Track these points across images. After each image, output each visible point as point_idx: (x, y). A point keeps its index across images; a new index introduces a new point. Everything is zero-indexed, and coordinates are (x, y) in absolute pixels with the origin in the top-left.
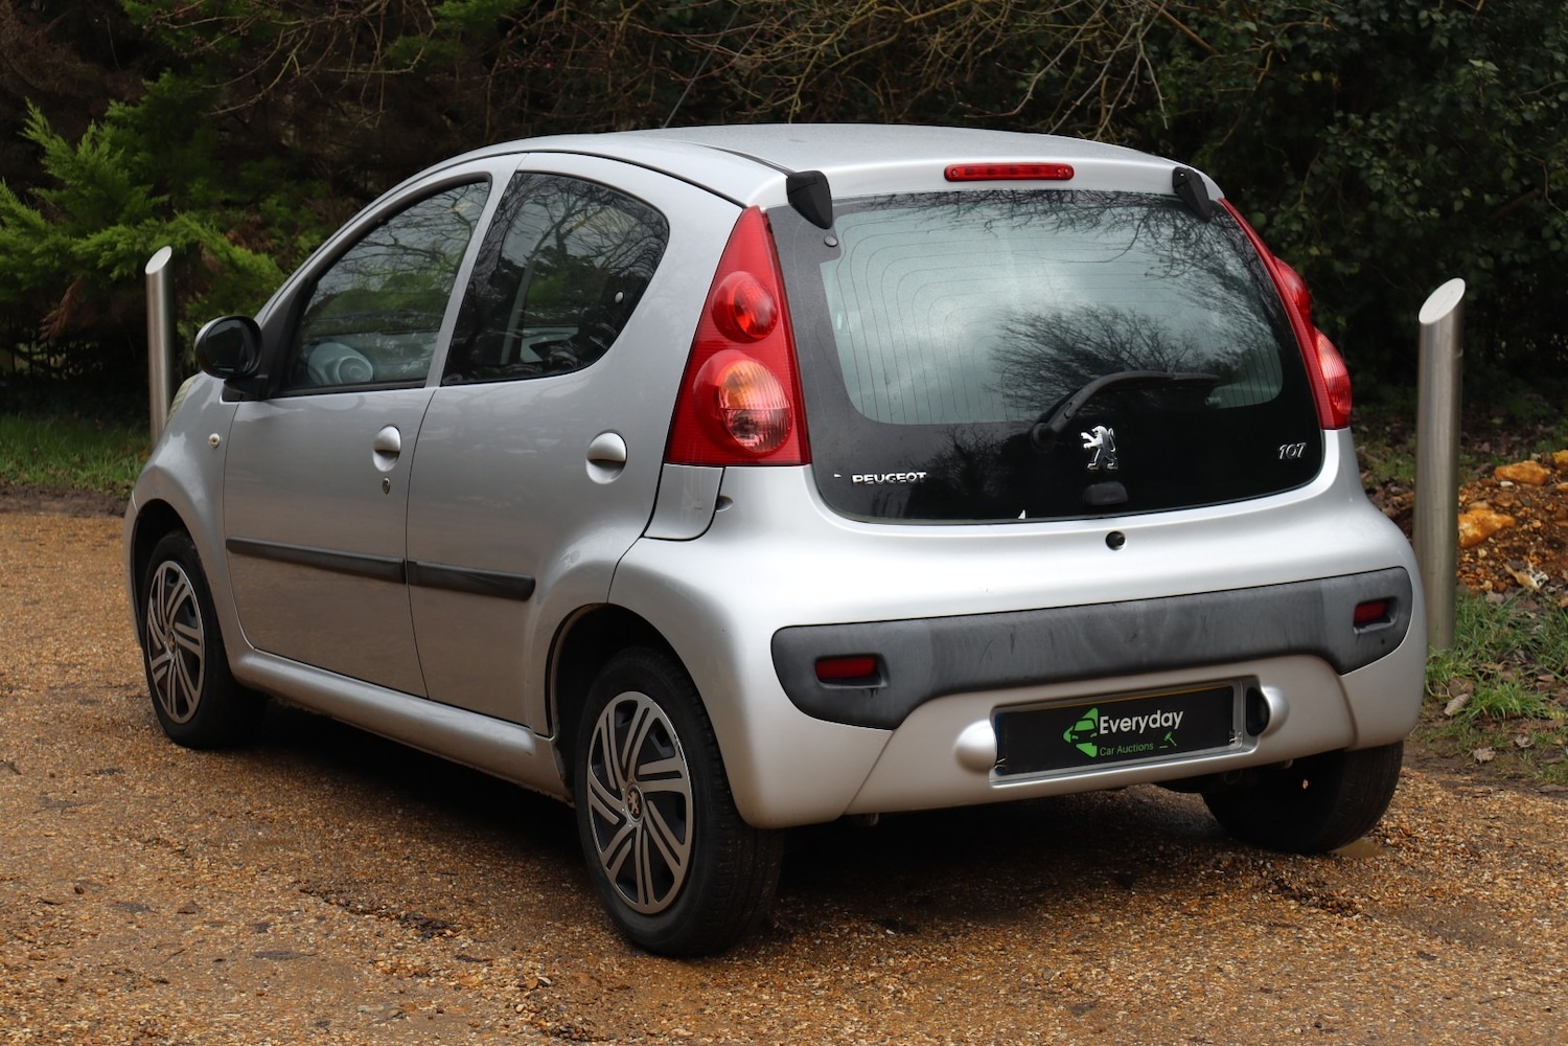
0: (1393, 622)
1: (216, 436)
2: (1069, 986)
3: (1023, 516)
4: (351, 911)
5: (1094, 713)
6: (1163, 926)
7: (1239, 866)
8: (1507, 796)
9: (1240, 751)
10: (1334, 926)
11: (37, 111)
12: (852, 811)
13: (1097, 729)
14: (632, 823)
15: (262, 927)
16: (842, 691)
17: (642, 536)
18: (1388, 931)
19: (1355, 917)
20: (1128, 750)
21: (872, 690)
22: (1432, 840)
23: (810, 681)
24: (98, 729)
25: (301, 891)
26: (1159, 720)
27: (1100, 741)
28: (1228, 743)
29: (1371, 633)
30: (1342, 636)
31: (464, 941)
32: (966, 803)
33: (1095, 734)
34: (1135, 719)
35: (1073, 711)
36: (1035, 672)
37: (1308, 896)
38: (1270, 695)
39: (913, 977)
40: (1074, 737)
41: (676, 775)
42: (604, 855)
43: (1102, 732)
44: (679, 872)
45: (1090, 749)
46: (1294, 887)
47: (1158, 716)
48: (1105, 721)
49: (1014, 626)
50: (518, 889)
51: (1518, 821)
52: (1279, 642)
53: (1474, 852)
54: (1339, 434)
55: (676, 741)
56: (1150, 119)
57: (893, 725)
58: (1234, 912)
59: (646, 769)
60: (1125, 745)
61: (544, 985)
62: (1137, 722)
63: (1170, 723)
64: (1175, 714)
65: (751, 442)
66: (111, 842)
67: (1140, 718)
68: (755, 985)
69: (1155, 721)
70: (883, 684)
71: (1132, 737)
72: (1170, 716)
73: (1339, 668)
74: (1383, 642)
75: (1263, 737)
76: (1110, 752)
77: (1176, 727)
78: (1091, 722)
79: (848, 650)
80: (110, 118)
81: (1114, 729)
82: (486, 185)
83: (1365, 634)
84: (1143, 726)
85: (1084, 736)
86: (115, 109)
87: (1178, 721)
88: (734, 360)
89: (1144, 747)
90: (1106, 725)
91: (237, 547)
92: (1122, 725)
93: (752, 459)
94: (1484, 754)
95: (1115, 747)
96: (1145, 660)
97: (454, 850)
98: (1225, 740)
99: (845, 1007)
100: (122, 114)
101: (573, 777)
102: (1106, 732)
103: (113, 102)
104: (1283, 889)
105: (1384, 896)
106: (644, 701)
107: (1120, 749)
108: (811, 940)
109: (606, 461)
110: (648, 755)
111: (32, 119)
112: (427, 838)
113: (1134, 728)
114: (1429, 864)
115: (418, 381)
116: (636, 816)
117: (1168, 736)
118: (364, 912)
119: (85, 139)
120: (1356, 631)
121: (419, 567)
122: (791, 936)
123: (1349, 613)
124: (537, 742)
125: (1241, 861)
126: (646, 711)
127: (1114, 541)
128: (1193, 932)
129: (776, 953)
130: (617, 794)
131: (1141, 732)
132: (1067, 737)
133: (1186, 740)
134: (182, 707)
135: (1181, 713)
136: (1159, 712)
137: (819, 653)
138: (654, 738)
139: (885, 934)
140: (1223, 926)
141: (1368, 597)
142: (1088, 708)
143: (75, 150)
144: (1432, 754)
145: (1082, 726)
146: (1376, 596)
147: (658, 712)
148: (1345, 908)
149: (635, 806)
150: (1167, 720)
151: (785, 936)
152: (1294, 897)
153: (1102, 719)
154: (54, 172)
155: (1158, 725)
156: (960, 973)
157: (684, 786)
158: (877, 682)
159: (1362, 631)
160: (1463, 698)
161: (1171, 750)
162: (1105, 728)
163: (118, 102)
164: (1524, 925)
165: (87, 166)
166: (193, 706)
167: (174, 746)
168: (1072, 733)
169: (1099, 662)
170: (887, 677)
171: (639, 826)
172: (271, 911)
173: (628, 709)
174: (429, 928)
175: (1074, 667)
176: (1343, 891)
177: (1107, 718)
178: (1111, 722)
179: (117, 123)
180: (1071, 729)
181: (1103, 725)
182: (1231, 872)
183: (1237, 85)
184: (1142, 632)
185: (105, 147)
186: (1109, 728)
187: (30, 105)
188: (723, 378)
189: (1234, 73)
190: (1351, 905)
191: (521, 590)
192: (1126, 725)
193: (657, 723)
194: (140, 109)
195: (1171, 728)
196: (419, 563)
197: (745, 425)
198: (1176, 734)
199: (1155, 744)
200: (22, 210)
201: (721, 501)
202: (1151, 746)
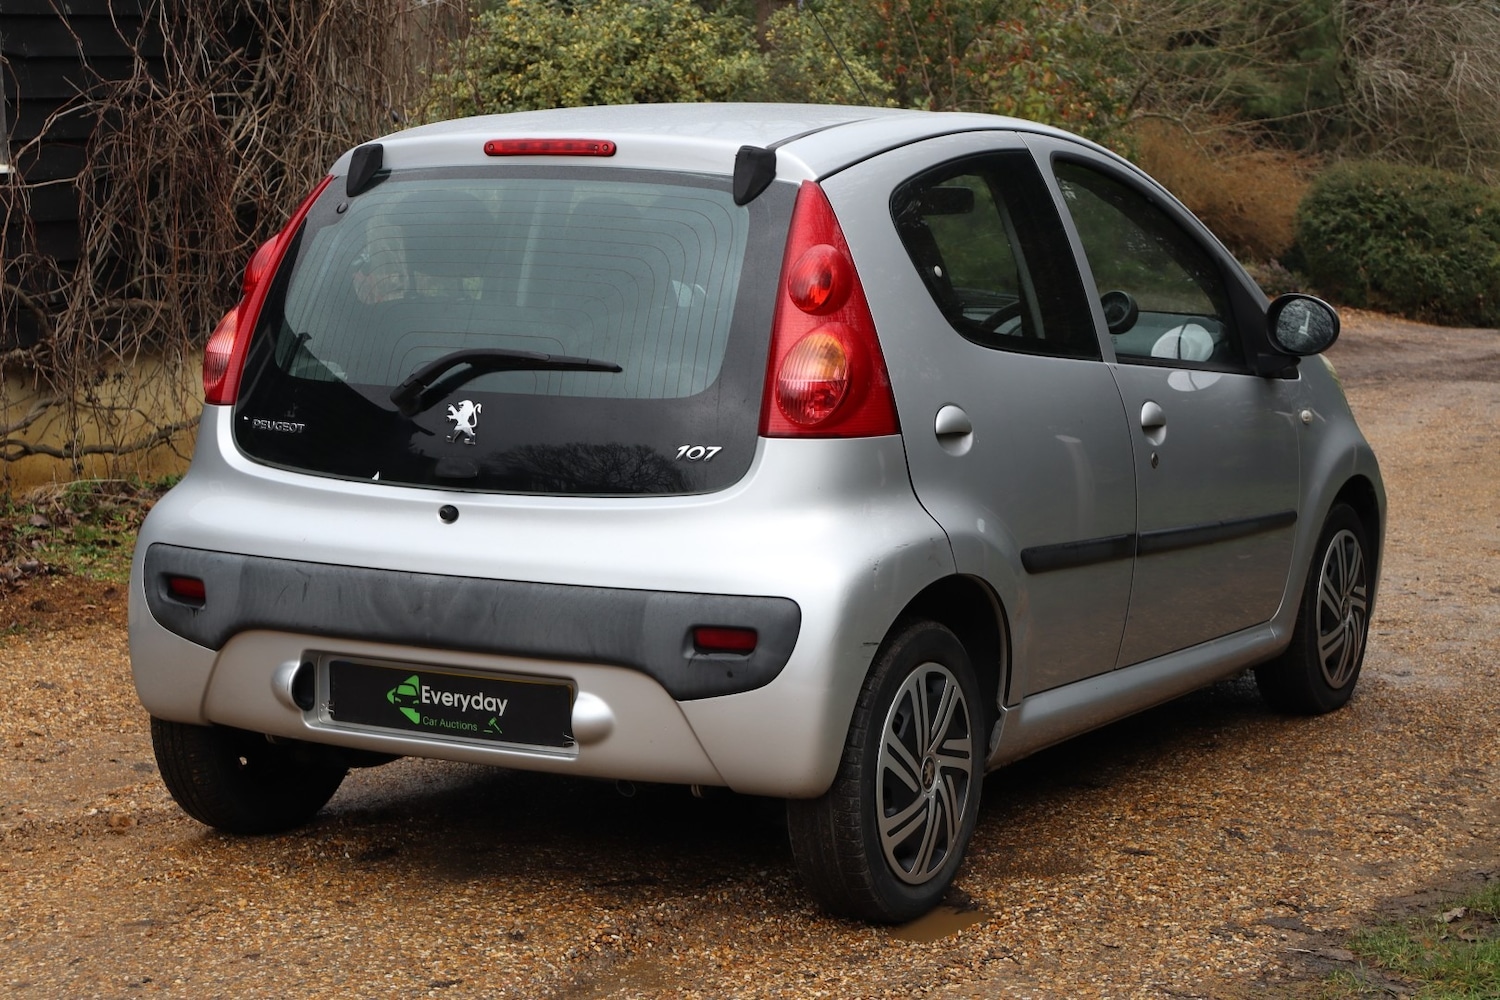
0: (749, 655)
3: (376, 477)
5: (414, 680)
13: (419, 697)
20: (450, 725)
21: (194, 610)
26: (482, 702)
29: (709, 661)
30: (669, 658)
33: (417, 702)
34: (456, 696)
35: (397, 674)
36: (321, 622)
38: (582, 702)
40: (397, 699)
43: (424, 701)
45: (414, 716)
47: (480, 699)
48: (426, 691)
49: (310, 576)
57: (219, 644)
60: (447, 719)
62: (459, 699)
63: (494, 708)
64: (499, 701)
67: (462, 696)
69: (477, 703)
70: (203, 608)
71: (454, 712)
72: (494, 701)
73: (674, 693)
75: (580, 745)
76: (432, 722)
77: (501, 714)
78: (413, 688)
79: (183, 571)
81: (436, 701)
84: (465, 704)
85: (407, 701)
87: (502, 709)
89: (467, 726)
90: (428, 695)
92: (444, 699)
95: (437, 719)
96: (428, 635)
102: (428, 702)
107: (442, 723)
113: (456, 705)
117: (492, 721)
120: (690, 654)
123: (681, 634)
127: (450, 514)
131: (464, 710)
132: (390, 697)
133: (512, 729)
135: (505, 702)
136: (481, 694)
137: (164, 570)
142: (411, 674)
145: (404, 690)
146: (722, 622)
150: (489, 704)
153: (424, 688)
155: (481, 707)
158: (202, 604)
159: (700, 657)
161: (495, 737)
162: (427, 698)
168: (396, 695)
169: (383, 627)
170: (207, 601)
177: (428, 688)
178: (433, 693)
180: (394, 690)
181: (424, 694)
184: (427, 606)
186: (430, 698)
192: (448, 699)
195: (494, 715)
199: (478, 725)
202: (475, 727)
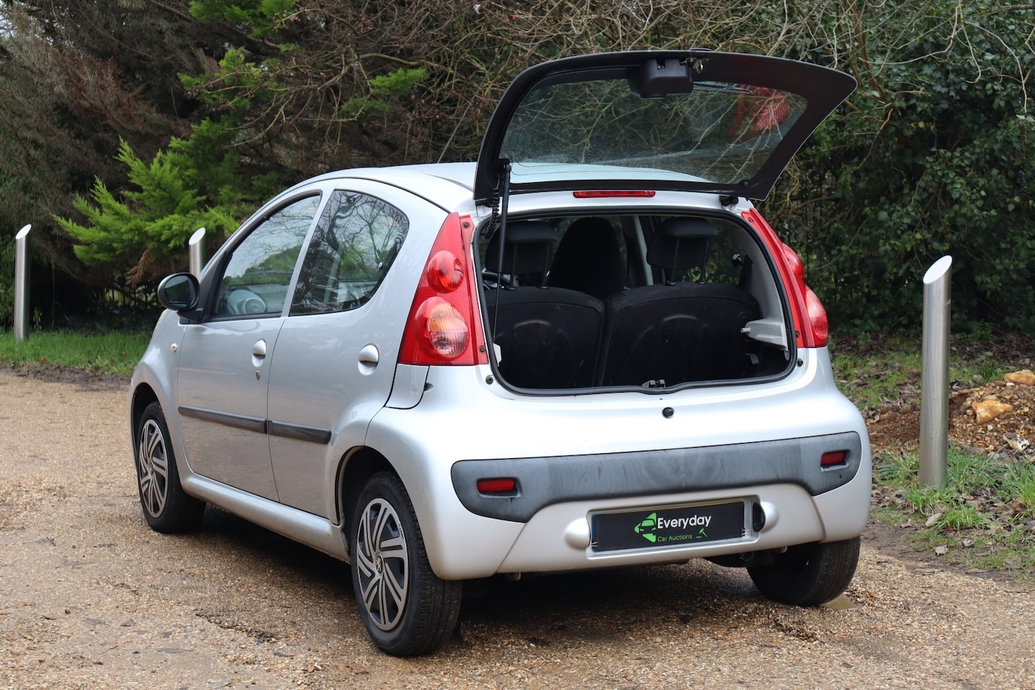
0: (847, 465)
1: (175, 345)
2: (625, 677)
4: (221, 627)
5: (653, 516)
6: (697, 645)
7: (758, 611)
8: (942, 575)
9: (748, 541)
10: (800, 647)
11: (126, 144)
12: (502, 570)
13: (656, 525)
14: (378, 576)
15: (167, 635)
16: (493, 499)
17: (385, 406)
18: (832, 650)
19: (815, 643)
20: (676, 538)
21: (512, 499)
22: (885, 600)
23: (473, 492)
24: (110, 521)
25: (197, 615)
26: (696, 521)
27: (657, 533)
28: (741, 536)
29: (832, 471)
30: (813, 474)
31: (281, 645)
32: (572, 568)
33: (655, 529)
34: (680, 520)
35: (642, 515)
36: (613, 490)
37: (790, 630)
38: (768, 509)
39: (535, 670)
40: (641, 530)
41: (399, 547)
42: (365, 595)
43: (659, 527)
44: (401, 605)
45: (651, 537)
46: (783, 624)
47: (695, 519)
48: (661, 521)
49: (601, 463)
50: (324, 616)
51: (943, 590)
52: (771, 475)
53: (907, 607)
54: (818, 352)
55: (400, 527)
56: (814, 151)
57: (525, 520)
58: (744, 637)
59: (385, 544)
60: (674, 535)
61: (318, 670)
62: (682, 522)
63: (703, 523)
64: (706, 518)
65: (446, 351)
66: (95, 585)
67: (683, 520)
68: (442, 673)
69: (693, 521)
70: (519, 495)
71: (679, 530)
72: (703, 518)
73: (812, 493)
74: (841, 477)
75: (763, 532)
76: (664, 539)
77: (707, 526)
78: (652, 521)
79: (497, 475)
80: (171, 148)
81: (667, 526)
82: (318, 197)
83: (829, 472)
84: (685, 524)
85: (648, 530)
86: (175, 142)
87: (708, 522)
88: (438, 303)
89: (686, 537)
90: (662, 523)
91: (184, 412)
92: (672, 523)
93: (446, 362)
94: (940, 550)
95: (667, 537)
96: (684, 484)
97: (296, 594)
98: (739, 533)
99: (489, 686)
100: (179, 145)
101: (351, 551)
102: (662, 527)
103: (173, 138)
104: (778, 626)
105: (839, 630)
106: (384, 503)
107: (671, 538)
108: (483, 647)
109: (368, 362)
110: (386, 536)
111: (123, 149)
112: (282, 587)
113: (679, 525)
114: (878, 614)
115: (277, 314)
116: (380, 572)
117: (702, 531)
118: (228, 627)
119: (156, 160)
120: (822, 470)
121: (273, 424)
122: (472, 645)
123: (818, 459)
124: (332, 527)
125: (760, 609)
126: (386, 509)
127: (668, 413)
128: (713, 649)
129: (461, 655)
130: (370, 559)
131: (684, 528)
132: (637, 529)
133: (713, 533)
134: (156, 508)
135: (710, 517)
136: (696, 516)
137: (479, 477)
138: (389, 526)
139: (529, 646)
140: (733, 646)
141: (831, 449)
142: (650, 513)
143: (149, 168)
144: (911, 549)
145: (646, 523)
146: (836, 449)
147: (391, 510)
148: (809, 637)
149: (379, 566)
150: (701, 521)
151: (469, 646)
152: (783, 630)
153: (659, 519)
154: (136, 181)
155: (695, 524)
156: (564, 669)
157: (403, 554)
158: (516, 494)
159: (827, 470)
160: (938, 515)
161: (704, 539)
162: (661, 525)
163: (176, 138)
164: (916, 650)
165: (156, 178)
166: (162, 507)
167: (152, 531)
168: (640, 527)
169: (655, 485)
170: (521, 492)
171: (381, 578)
172: (175, 626)
173: (376, 508)
174: (263, 637)
175: (639, 488)
176: (810, 627)
177: (662, 519)
178: (665, 521)
179: (175, 151)
180: (640, 525)
181: (659, 523)
182: (751, 616)
183: (868, 130)
184: (682, 467)
185: (167, 166)
186: (663, 525)
187: (122, 140)
188: (431, 315)
189: (867, 123)
190: (813, 635)
191: (324, 438)
192: (674, 523)
193: (391, 517)
194: (190, 143)
195: (703, 526)
196: (273, 421)
197: (443, 342)
198: (706, 530)
199: (693, 534)
200: (117, 205)
201: (427, 386)
202: (691, 537)
